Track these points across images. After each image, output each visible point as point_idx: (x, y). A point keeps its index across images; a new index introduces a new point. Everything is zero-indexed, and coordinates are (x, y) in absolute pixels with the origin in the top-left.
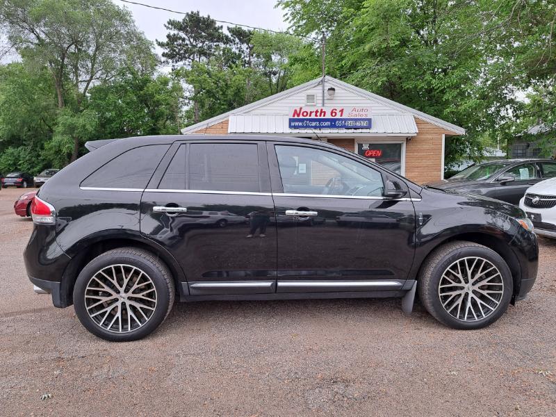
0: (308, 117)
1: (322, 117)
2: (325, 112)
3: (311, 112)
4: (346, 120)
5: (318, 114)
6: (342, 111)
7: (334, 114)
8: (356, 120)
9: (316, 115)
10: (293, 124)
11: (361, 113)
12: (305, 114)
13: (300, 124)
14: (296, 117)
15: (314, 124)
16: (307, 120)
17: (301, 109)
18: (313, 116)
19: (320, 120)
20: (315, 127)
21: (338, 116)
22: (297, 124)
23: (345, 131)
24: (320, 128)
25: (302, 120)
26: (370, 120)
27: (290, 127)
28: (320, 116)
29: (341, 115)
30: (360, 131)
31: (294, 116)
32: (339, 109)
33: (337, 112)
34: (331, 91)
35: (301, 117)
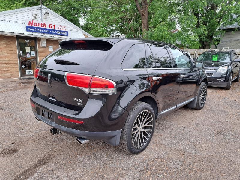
0: (37, 26)
1: (45, 27)
2: (46, 25)
3: (39, 24)
4: (56, 31)
5: (43, 25)
6: (54, 26)
7: (51, 27)
8: (61, 31)
9: (42, 26)
10: (29, 29)
11: (63, 28)
12: (35, 24)
13: (33, 30)
14: (30, 25)
15: (40, 30)
16: (37, 28)
17: (33, 21)
18: (40, 26)
19: (44, 29)
20: (41, 32)
21: (53, 28)
22: (31, 29)
23: (57, 36)
24: (44, 33)
25: (34, 28)
26: (67, 32)
27: (27, 30)
28: (44, 27)
29: (54, 28)
30: (63, 37)
31: (29, 25)
32: (53, 25)
33: (52, 26)
34: (47, 14)
35: (33, 26)
